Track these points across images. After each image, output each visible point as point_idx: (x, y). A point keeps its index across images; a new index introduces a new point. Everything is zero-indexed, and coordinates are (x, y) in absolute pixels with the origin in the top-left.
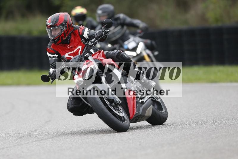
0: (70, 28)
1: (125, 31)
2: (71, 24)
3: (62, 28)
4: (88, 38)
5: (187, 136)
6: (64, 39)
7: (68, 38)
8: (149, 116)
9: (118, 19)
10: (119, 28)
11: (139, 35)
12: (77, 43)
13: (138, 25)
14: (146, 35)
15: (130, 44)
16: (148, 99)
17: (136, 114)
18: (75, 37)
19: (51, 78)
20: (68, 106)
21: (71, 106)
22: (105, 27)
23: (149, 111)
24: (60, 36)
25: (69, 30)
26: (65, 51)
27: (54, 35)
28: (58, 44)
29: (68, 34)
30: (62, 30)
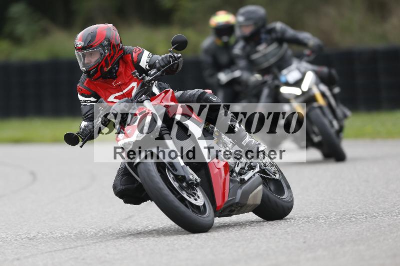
0: (117, 52)
1: (286, 51)
2: (119, 45)
3: (102, 52)
4: (148, 68)
5: (384, 227)
6: (106, 69)
7: (113, 68)
8: (256, 205)
9: (273, 30)
10: (274, 46)
11: (306, 58)
12: (130, 78)
13: (306, 41)
14: (319, 58)
15: (291, 74)
16: (254, 175)
17: (229, 201)
18: (126, 67)
19: (81, 138)
20: (114, 187)
21: (120, 187)
22: (173, 49)
23: (255, 197)
24: (99, 65)
25: (114, 55)
26: (109, 92)
27: (88, 63)
28: (96, 80)
29: (113, 61)
30: (101, 54)
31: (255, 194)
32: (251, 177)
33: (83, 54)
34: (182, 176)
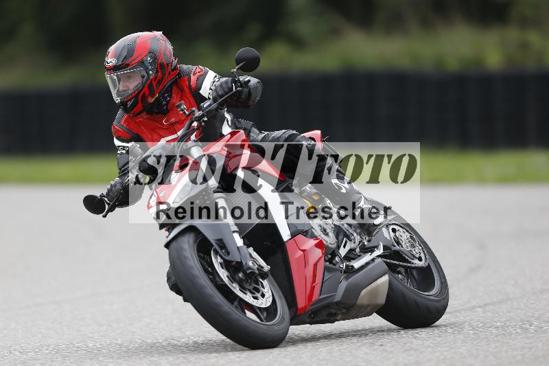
0: (167, 74)
3: (144, 73)
6: (151, 100)
7: (163, 98)
16: (372, 260)
17: (322, 300)
18: (182, 96)
22: (238, 69)
23: (374, 293)
24: (139, 93)
25: (162, 78)
26: (158, 134)
27: (124, 91)
28: (136, 115)
29: (161, 87)
30: (143, 77)
31: (373, 289)
32: (367, 264)
33: (117, 76)
34: (237, 262)
